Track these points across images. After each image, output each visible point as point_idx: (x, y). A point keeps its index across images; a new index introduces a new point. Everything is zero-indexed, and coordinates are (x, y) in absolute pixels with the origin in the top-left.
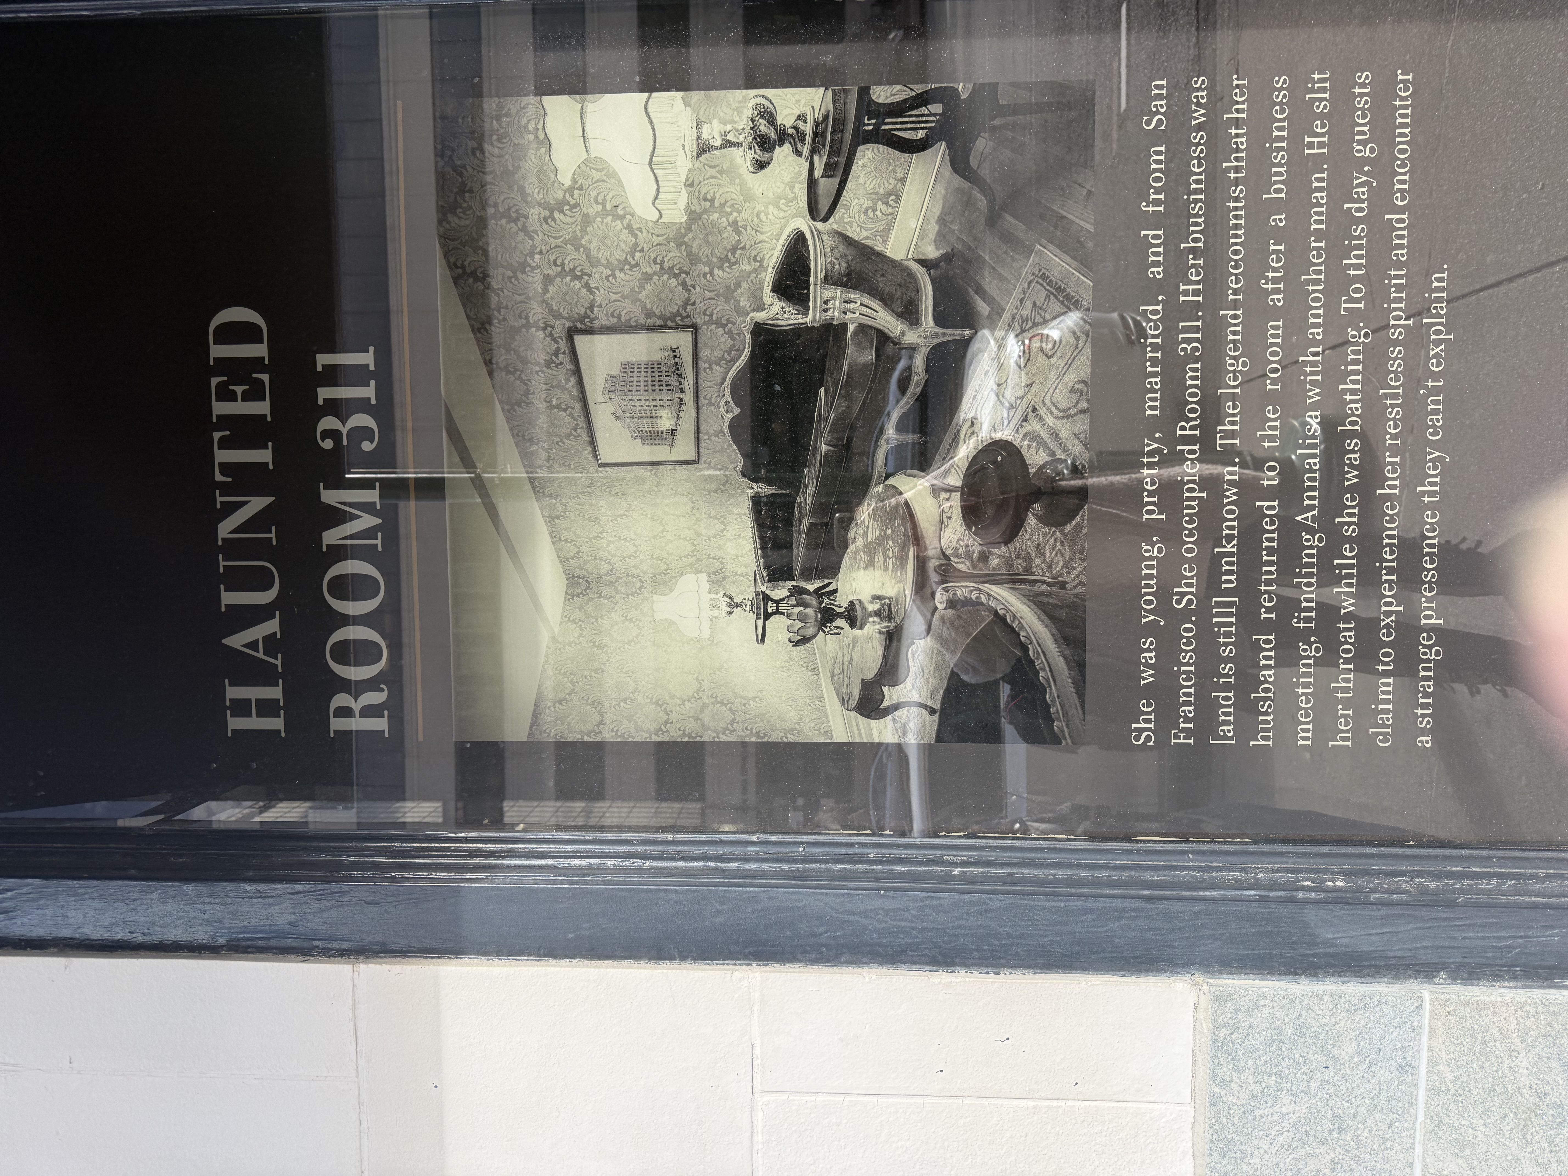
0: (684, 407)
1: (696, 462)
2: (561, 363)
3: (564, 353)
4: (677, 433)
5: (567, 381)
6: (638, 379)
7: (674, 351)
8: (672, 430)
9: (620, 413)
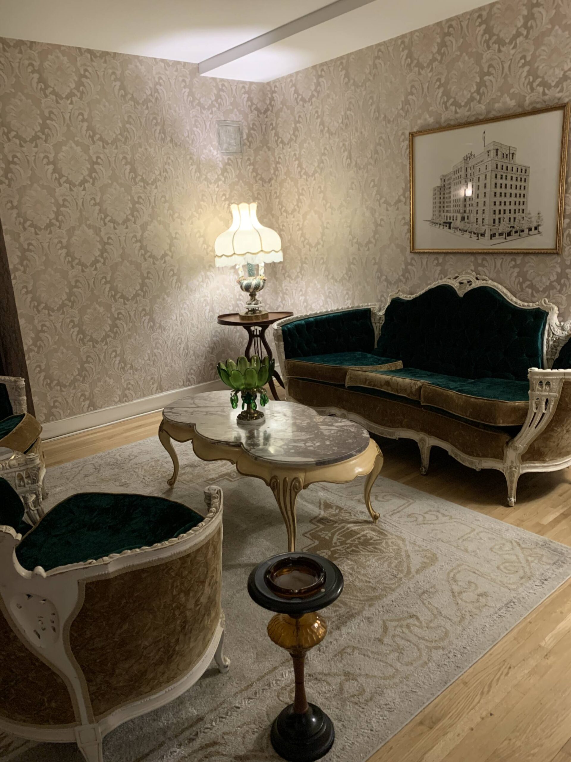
0: (474, 237)
1: (413, 251)
2: (532, 89)
3: (544, 94)
4: (446, 229)
5: (512, 96)
6: (509, 186)
7: (536, 228)
8: (450, 223)
9: (471, 163)
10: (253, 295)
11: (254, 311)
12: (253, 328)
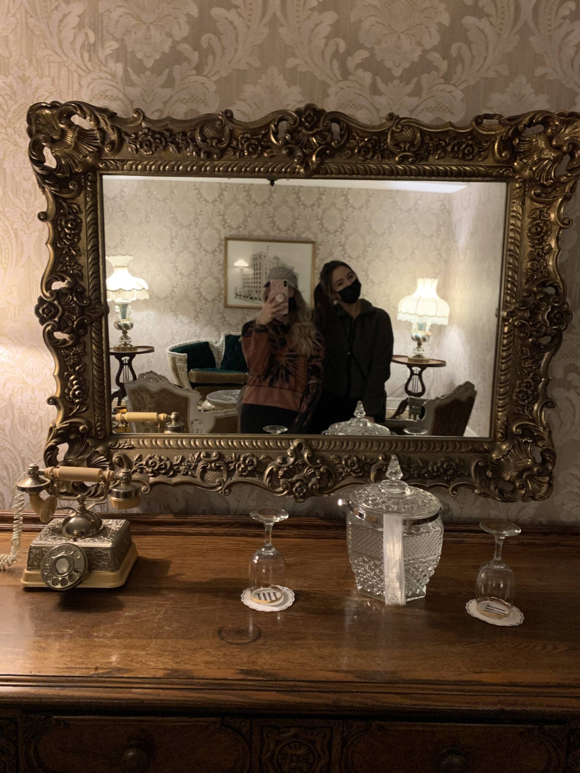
10: (419, 344)
11: (419, 356)
12: (414, 368)
